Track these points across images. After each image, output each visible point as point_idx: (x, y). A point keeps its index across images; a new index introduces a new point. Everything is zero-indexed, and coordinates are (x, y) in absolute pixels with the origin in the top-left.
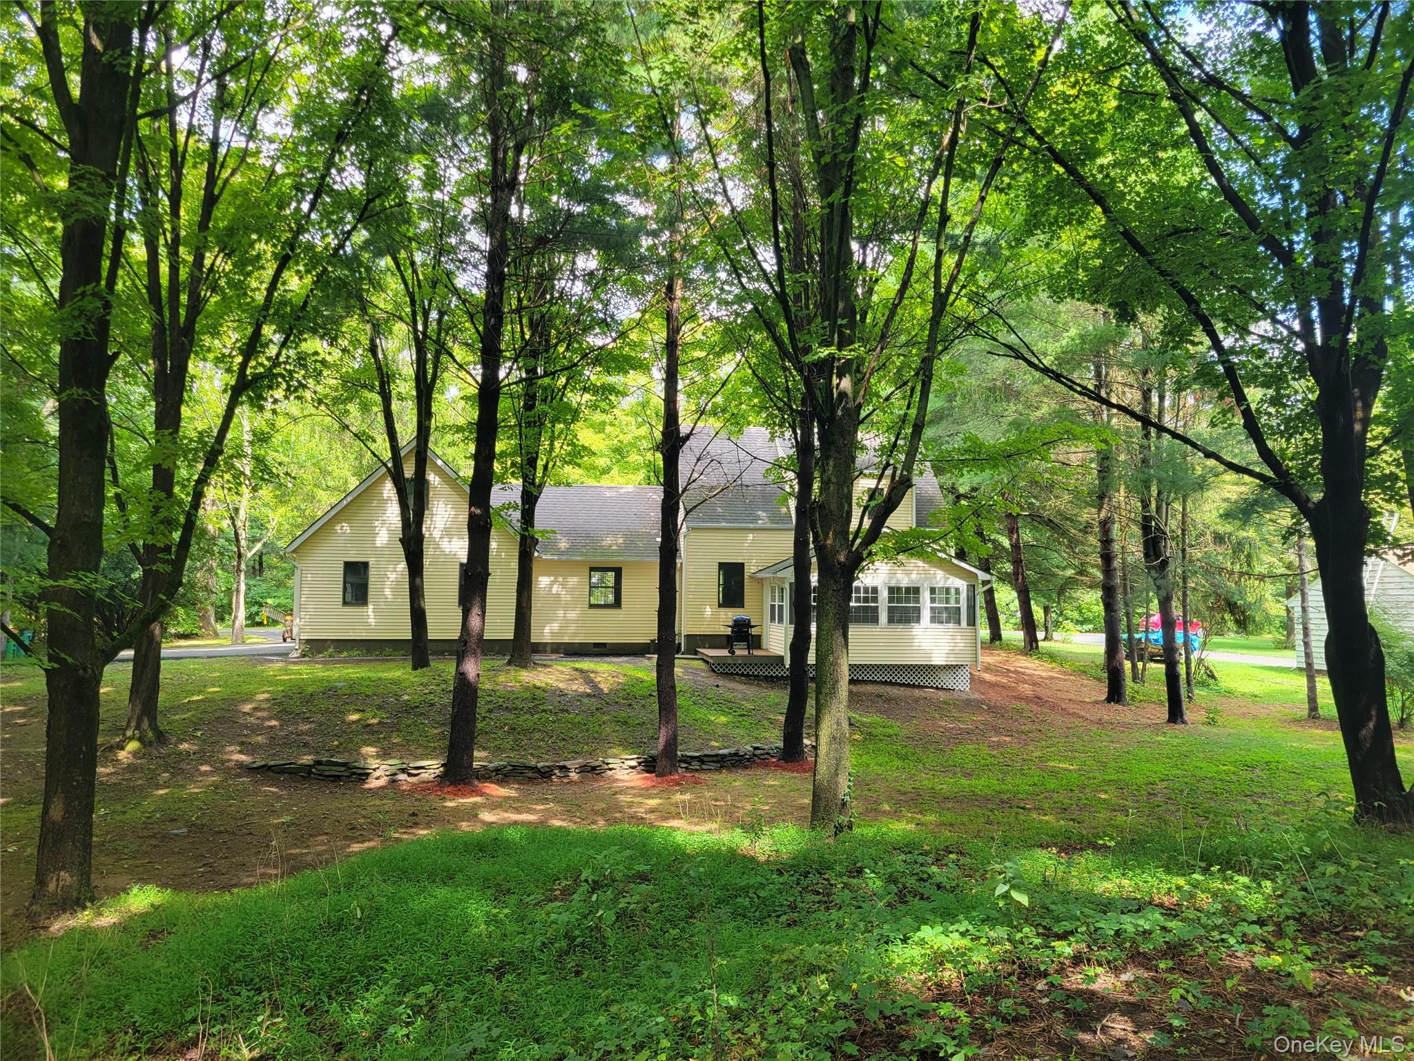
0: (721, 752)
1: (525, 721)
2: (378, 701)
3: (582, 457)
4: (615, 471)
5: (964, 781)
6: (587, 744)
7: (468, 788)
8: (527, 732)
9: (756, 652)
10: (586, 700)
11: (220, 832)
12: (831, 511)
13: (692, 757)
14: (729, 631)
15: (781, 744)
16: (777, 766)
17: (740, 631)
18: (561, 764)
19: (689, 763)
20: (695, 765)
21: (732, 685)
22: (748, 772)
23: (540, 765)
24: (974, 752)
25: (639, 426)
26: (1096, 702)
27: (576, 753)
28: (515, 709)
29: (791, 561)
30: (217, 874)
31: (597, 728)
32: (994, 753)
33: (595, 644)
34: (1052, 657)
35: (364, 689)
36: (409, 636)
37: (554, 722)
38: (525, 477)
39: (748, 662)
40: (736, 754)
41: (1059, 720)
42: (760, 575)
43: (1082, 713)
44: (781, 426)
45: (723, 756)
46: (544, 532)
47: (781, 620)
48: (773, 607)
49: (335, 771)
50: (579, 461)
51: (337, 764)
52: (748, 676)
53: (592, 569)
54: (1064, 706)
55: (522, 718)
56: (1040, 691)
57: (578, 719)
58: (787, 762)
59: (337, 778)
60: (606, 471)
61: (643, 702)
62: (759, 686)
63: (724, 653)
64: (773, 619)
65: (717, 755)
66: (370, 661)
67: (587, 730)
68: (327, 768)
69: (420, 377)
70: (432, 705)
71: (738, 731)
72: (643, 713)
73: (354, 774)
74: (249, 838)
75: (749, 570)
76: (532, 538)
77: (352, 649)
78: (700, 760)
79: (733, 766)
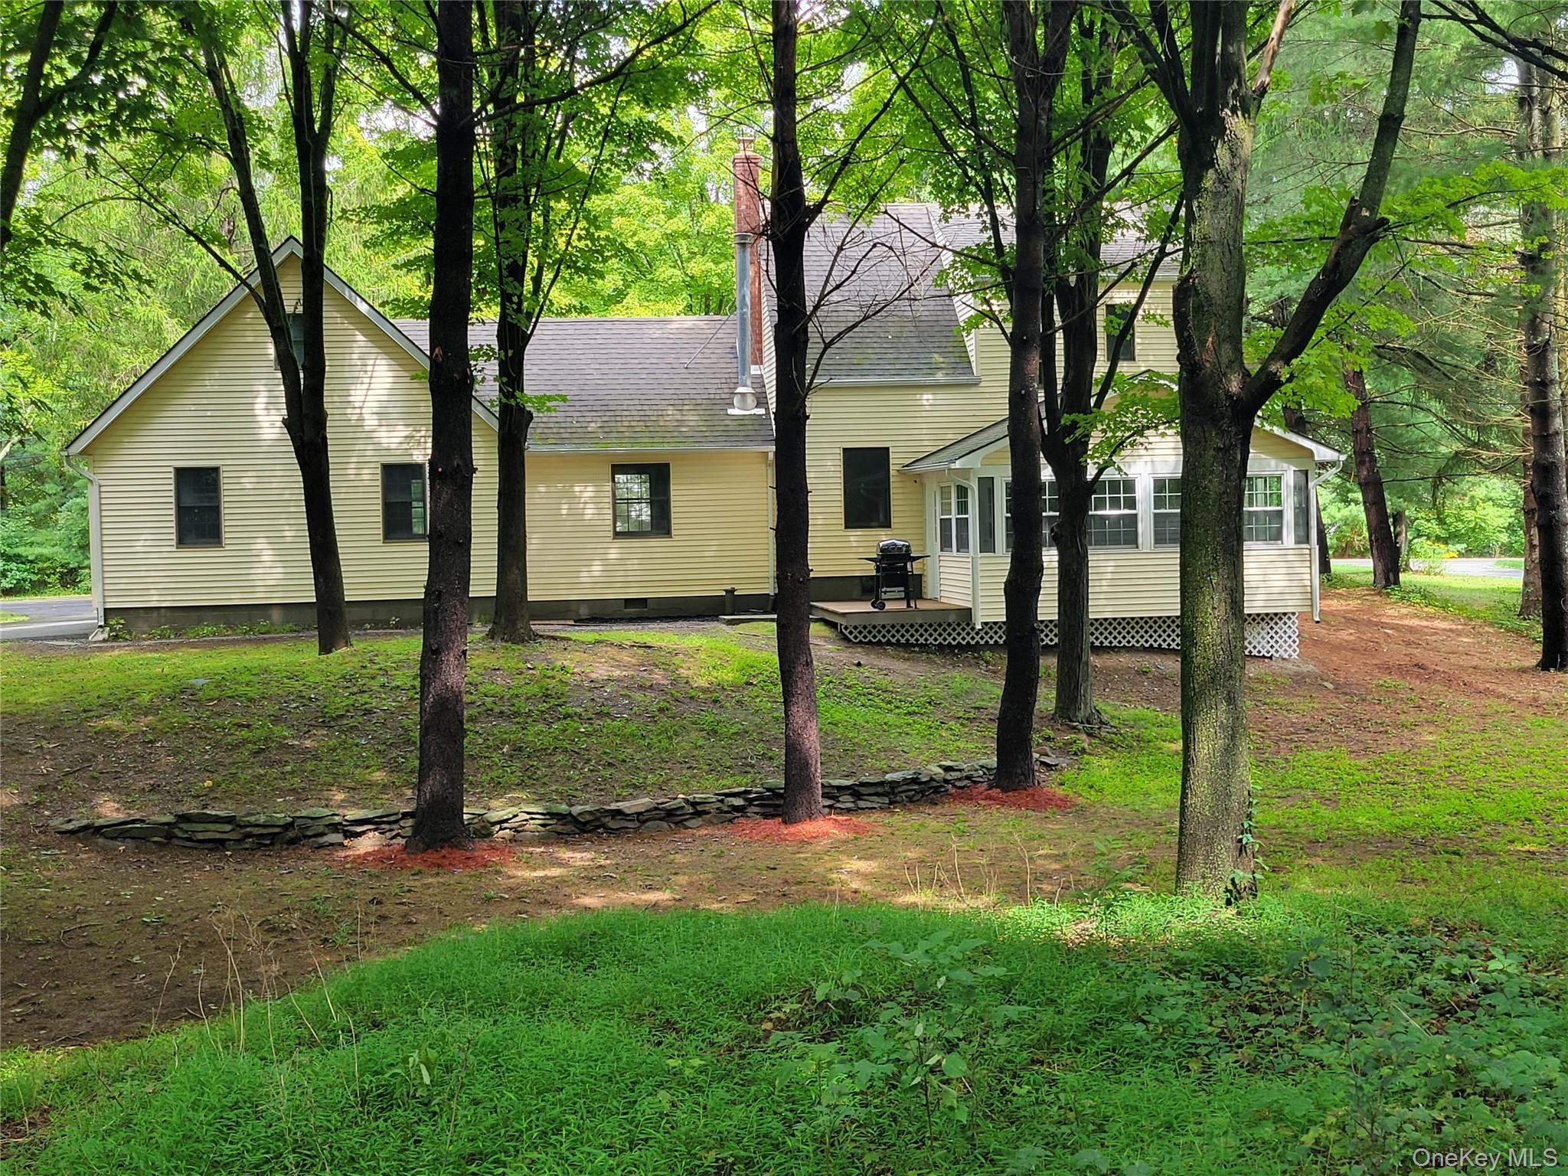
0: (889, 777)
1: (536, 734)
2: (272, 708)
3: (605, 260)
4: (632, 298)
5: (1325, 812)
6: (652, 771)
7: (458, 854)
8: (542, 752)
9: (922, 605)
10: (638, 696)
11: (36, 944)
12: (1208, 298)
13: (840, 788)
14: (870, 569)
15: (993, 761)
16: (990, 798)
17: (891, 567)
18: (613, 806)
19: (835, 798)
20: (846, 802)
21: (884, 662)
22: (939, 809)
23: (576, 810)
24: (1327, 763)
25: (670, 215)
26: (1523, 670)
27: (635, 786)
28: (517, 714)
29: (1004, 429)
30: (49, 1015)
31: (665, 743)
32: (1363, 762)
33: (628, 602)
34: (1426, 595)
35: (242, 689)
36: (311, 597)
37: (588, 735)
38: (506, 298)
39: (907, 621)
40: (915, 781)
41: (1465, 702)
42: (920, 467)
43: (1502, 689)
44: (961, 191)
45: (894, 784)
46: (543, 400)
47: (963, 545)
48: (945, 524)
49: (214, 831)
50: (598, 266)
51: (217, 820)
52: (908, 645)
53: (617, 469)
54: (1467, 679)
55: (532, 730)
56: (1420, 654)
57: (631, 728)
58: (1005, 790)
59: (219, 844)
60: (619, 296)
61: (738, 696)
62: (929, 661)
63: (866, 607)
64: (946, 544)
65: (882, 783)
66: (234, 642)
67: (649, 747)
68: (200, 827)
69: (301, 118)
70: (368, 712)
71: (908, 740)
72: (741, 715)
73: (249, 835)
74: (89, 951)
75: (895, 462)
76: (521, 409)
77: (199, 622)
78: (855, 792)
79: (911, 800)
